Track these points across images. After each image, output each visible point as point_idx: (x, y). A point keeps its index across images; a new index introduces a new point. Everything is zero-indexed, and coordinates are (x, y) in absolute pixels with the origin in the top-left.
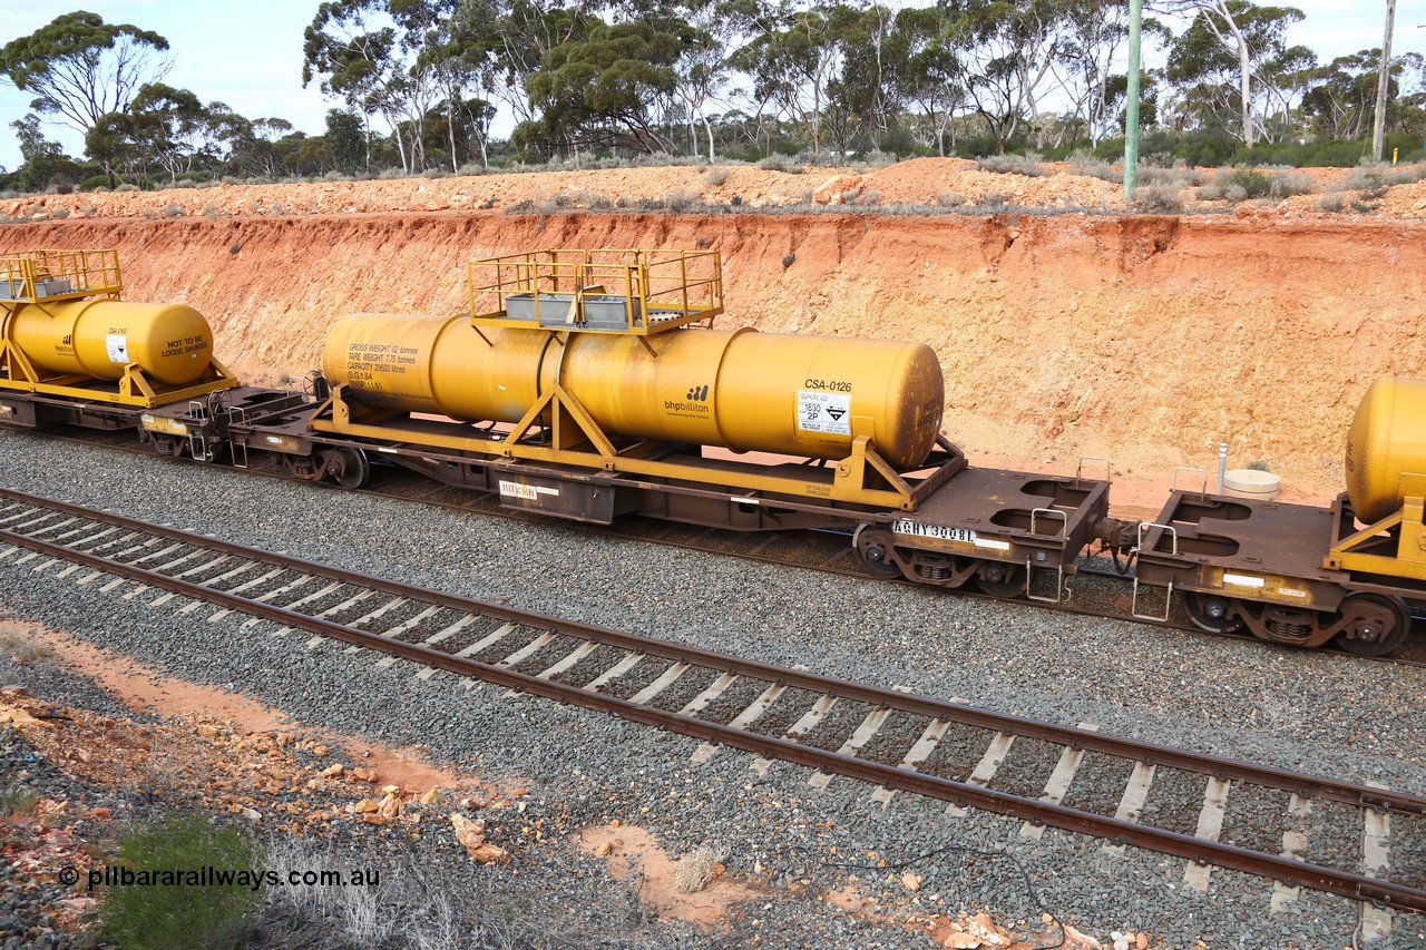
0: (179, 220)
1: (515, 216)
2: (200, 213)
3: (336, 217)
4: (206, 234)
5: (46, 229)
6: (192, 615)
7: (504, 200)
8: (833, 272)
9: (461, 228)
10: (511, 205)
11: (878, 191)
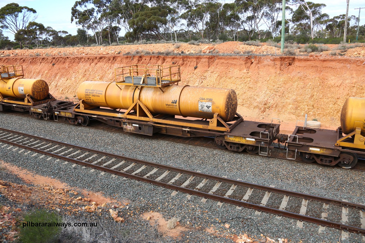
0: (39, 57)
1: (126, 56)
2: (44, 55)
3: (80, 56)
4: (46, 60)
5: (4, 59)
6: (42, 158)
7: (123, 52)
8: (207, 71)
9: (112, 59)
10: (125, 53)
11: (218, 50)
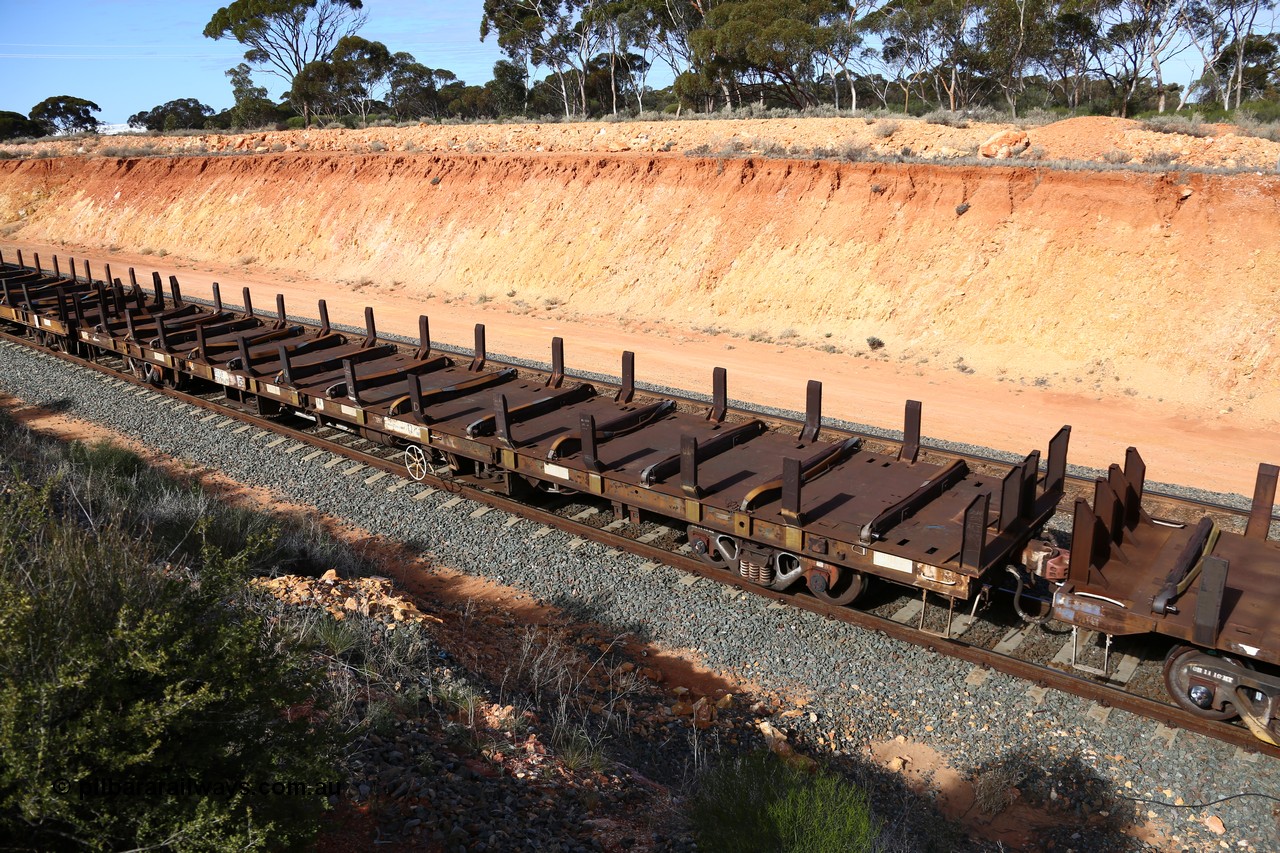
0: (383, 154)
1: (695, 159)
2: (402, 148)
3: (527, 155)
4: (409, 167)
5: (269, 160)
6: (455, 510)
7: (681, 143)
8: (1006, 222)
9: (644, 167)
10: (687, 149)
11: (1043, 148)
